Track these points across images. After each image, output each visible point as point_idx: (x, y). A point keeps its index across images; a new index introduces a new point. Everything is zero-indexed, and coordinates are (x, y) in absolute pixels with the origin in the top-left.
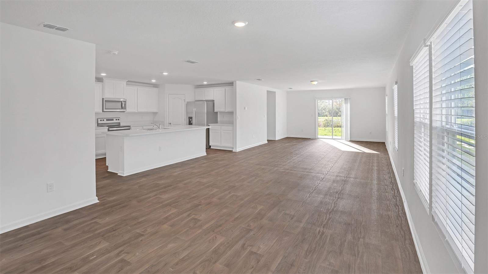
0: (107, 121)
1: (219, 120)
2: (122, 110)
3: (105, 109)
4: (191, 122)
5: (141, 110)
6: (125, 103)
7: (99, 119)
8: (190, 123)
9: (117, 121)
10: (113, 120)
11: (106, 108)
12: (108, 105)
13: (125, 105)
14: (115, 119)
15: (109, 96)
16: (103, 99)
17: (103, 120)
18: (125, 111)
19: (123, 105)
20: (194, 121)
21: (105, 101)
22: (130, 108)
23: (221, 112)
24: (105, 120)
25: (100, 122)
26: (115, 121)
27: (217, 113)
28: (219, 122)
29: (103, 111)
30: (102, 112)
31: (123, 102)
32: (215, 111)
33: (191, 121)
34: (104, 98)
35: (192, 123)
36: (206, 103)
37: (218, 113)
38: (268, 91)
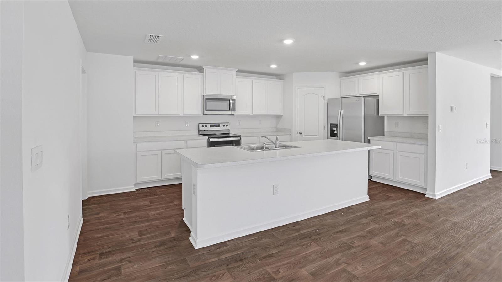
0: (210, 127)
1: (386, 129)
2: (230, 112)
3: (206, 111)
4: (335, 132)
5: (257, 112)
6: (234, 102)
7: (200, 124)
8: (333, 134)
9: (225, 128)
10: (219, 126)
11: (208, 109)
12: (211, 105)
13: (234, 104)
14: (222, 125)
15: (212, 92)
16: (203, 96)
17: (206, 126)
18: (234, 114)
19: (231, 104)
20: (339, 132)
21: (207, 99)
22: (240, 110)
23: (390, 117)
24: (208, 125)
25: (201, 129)
26: (221, 128)
27: (383, 117)
28: (386, 133)
29: (204, 114)
30: (202, 115)
31: (231, 101)
32: (380, 115)
33: (335, 130)
34: (204, 94)
35: (337, 134)
36: (363, 99)
37: (386, 119)
38: (493, 77)
